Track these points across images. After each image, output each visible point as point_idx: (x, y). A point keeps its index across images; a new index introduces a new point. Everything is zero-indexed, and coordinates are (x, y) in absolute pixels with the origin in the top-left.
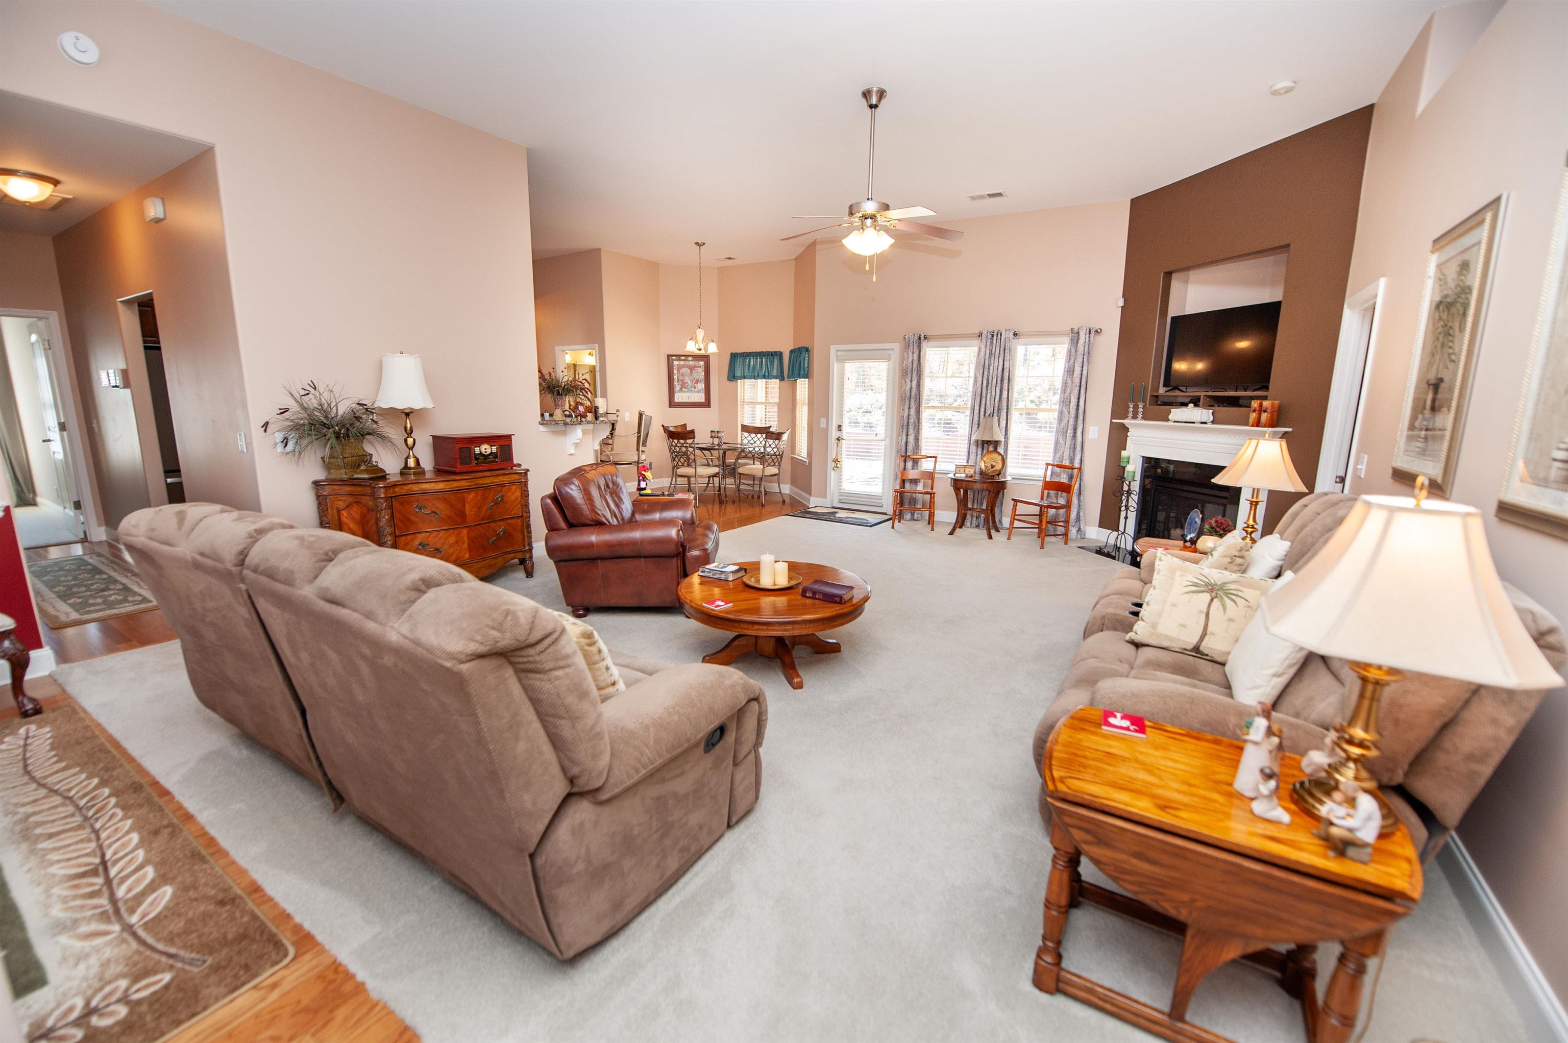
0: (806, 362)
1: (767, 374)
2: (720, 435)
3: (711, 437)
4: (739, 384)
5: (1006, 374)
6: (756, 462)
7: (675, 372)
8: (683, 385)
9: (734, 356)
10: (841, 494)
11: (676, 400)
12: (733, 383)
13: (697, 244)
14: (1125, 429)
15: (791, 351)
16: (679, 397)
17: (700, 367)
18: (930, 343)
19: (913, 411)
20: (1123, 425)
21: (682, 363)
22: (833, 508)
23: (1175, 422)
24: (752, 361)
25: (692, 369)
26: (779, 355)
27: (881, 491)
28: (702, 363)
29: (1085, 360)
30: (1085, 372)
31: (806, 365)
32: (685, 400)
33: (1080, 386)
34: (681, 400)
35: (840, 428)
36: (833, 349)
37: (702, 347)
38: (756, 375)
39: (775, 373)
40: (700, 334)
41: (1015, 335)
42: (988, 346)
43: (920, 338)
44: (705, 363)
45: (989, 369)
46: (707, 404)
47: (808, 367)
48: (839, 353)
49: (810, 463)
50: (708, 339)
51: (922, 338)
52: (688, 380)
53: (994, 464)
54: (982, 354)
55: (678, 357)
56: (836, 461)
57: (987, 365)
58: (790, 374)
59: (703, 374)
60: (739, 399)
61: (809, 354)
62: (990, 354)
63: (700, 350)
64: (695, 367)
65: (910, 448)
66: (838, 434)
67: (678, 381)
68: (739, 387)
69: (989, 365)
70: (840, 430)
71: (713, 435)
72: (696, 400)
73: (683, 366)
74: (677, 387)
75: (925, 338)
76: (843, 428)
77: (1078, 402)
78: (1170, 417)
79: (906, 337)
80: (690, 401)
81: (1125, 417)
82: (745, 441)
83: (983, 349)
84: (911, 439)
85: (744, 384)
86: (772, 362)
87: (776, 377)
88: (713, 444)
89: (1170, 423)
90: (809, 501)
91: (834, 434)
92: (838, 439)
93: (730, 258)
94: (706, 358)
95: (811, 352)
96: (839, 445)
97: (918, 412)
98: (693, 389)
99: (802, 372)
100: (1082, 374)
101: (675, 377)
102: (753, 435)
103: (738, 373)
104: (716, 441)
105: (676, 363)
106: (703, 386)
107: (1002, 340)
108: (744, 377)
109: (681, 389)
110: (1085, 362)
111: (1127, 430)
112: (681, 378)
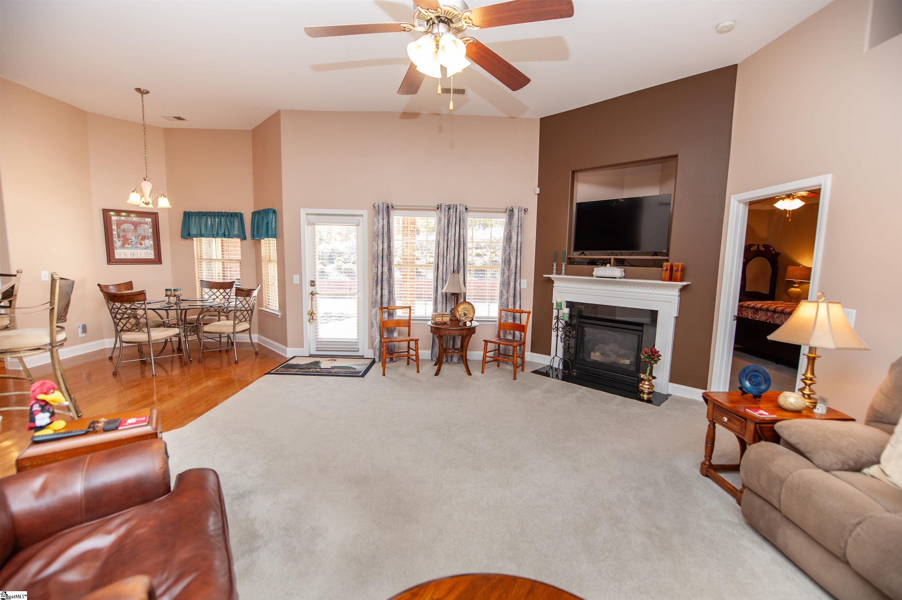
0: (273, 223)
1: (227, 233)
2: (177, 293)
3: (167, 296)
4: (195, 242)
5: (462, 240)
6: (222, 318)
7: (114, 227)
8: (125, 242)
9: (187, 216)
10: (318, 342)
11: (117, 257)
12: (188, 242)
13: (138, 90)
14: (551, 282)
15: (254, 214)
16: (120, 253)
17: (147, 224)
18: (396, 212)
19: (386, 269)
20: (550, 278)
21: (123, 218)
22: (311, 356)
23: (597, 277)
24: (209, 220)
25: (136, 225)
26: (239, 216)
27: (355, 337)
28: (149, 220)
29: (519, 230)
30: (519, 240)
31: (274, 226)
32: (129, 257)
33: (517, 250)
34: (123, 257)
35: (313, 283)
36: (303, 212)
37: (150, 200)
38: (215, 233)
39: (236, 232)
40: (147, 187)
41: (466, 209)
42: (446, 216)
43: (388, 207)
44: (152, 220)
45: (448, 235)
46: (158, 260)
47: (275, 228)
48: (309, 217)
49: (284, 316)
50: (156, 193)
51: (390, 207)
52: (131, 236)
53: (466, 312)
54: (442, 223)
55: (118, 212)
56: (312, 314)
57: (446, 232)
58: (255, 233)
59: (151, 230)
60: (195, 256)
61: (276, 216)
62: (448, 223)
63: (147, 204)
64: (141, 223)
65: (385, 300)
66: (312, 289)
67: (119, 236)
68: (195, 245)
69: (448, 232)
70: (314, 286)
71: (169, 293)
72: (143, 257)
73: (125, 222)
74: (118, 243)
75: (392, 207)
76: (317, 283)
77: (516, 262)
78: (594, 273)
79: (376, 205)
80: (136, 257)
81: (552, 273)
82: (206, 297)
83: (443, 218)
84: (386, 292)
85: (201, 242)
86: (232, 223)
87: (237, 236)
88: (169, 303)
89: (594, 278)
90: (285, 352)
91: (307, 289)
92: (312, 294)
93: (179, 118)
94: (154, 216)
95: (278, 214)
96: (314, 299)
97: (390, 270)
98: (139, 245)
99: (270, 232)
100: (517, 241)
101: (115, 233)
102: (215, 290)
103: (194, 231)
104: (173, 300)
105: (114, 218)
106: (151, 242)
107: (458, 212)
108: (201, 235)
109: (123, 246)
110: (519, 233)
111: (553, 282)
112: (122, 234)
